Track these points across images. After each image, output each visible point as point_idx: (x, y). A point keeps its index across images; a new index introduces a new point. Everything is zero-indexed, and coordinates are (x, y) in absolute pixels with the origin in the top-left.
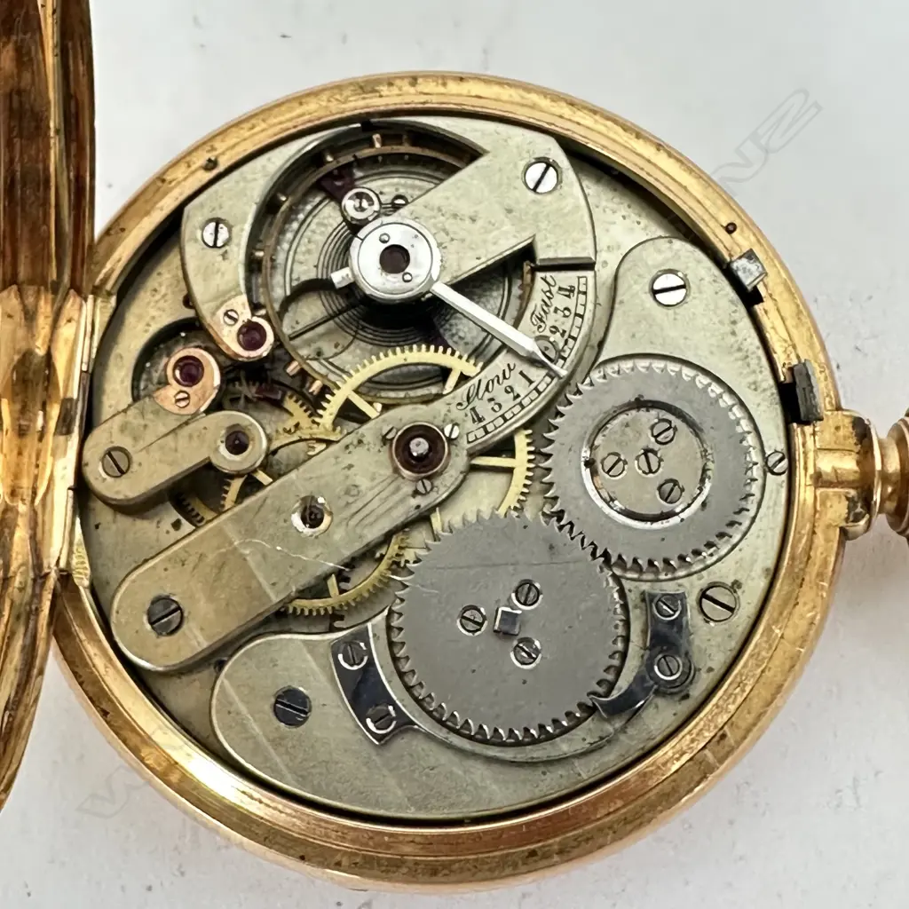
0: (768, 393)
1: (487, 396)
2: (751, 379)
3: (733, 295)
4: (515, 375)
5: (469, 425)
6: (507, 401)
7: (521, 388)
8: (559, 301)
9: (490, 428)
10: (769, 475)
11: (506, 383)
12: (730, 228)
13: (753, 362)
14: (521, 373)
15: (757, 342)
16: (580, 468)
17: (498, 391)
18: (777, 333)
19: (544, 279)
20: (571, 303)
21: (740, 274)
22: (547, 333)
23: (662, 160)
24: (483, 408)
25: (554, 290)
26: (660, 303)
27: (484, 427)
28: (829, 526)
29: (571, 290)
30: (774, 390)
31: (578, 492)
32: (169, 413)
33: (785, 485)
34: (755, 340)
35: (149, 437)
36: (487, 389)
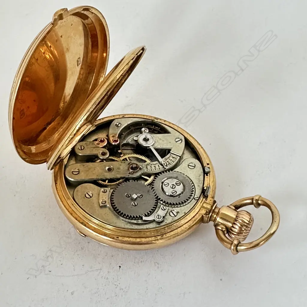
0: (200, 188)
1: (150, 166)
2: (199, 184)
3: (202, 171)
4: (157, 165)
5: (145, 168)
6: (153, 168)
7: (157, 167)
8: (171, 158)
9: (148, 170)
10: (193, 199)
11: (155, 165)
12: (208, 164)
13: (200, 182)
14: (158, 165)
15: (203, 180)
16: (160, 183)
17: (153, 166)
18: (207, 181)
19: (170, 154)
20: (173, 159)
21: (205, 169)
22: (166, 162)
23: (201, 150)
24: (149, 167)
25: (171, 156)
26: (189, 167)
27: (147, 170)
28: (200, 214)
29: (174, 158)
30: (202, 188)
31: (158, 186)
32: (95, 144)
33: (196, 202)
34: (202, 179)
35: (89, 146)
36: (151, 165)
